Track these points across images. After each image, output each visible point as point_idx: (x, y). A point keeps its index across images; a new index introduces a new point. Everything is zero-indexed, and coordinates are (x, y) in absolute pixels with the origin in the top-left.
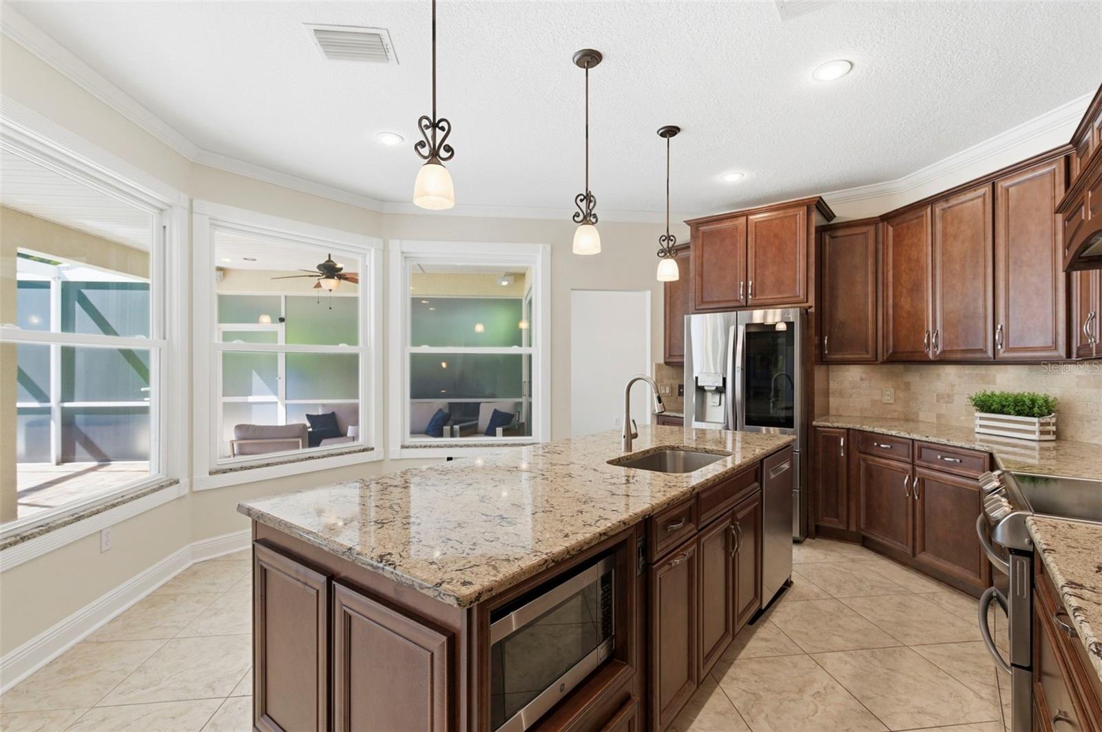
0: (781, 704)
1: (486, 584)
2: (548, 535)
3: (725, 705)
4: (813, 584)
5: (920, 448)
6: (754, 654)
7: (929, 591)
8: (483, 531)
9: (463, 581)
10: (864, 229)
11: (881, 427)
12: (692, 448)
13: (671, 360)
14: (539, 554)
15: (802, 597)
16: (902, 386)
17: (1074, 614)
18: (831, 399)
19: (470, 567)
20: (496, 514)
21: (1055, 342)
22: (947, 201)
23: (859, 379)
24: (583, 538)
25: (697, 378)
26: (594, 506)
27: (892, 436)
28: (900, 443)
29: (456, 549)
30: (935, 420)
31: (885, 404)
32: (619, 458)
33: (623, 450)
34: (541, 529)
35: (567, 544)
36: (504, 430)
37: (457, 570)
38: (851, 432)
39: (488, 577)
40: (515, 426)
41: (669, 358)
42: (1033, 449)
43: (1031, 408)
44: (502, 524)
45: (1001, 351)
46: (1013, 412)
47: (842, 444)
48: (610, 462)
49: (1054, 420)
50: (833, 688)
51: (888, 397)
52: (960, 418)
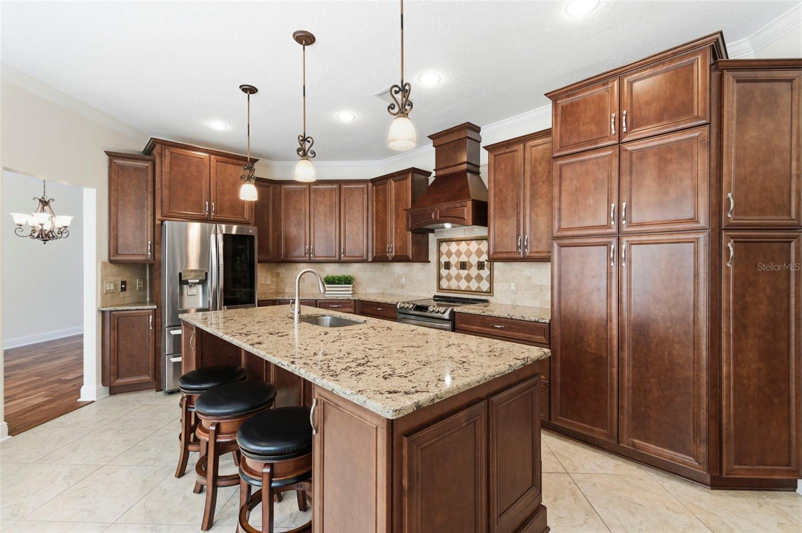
13: (114, 258)
16: (276, 275)
21: (363, 254)
25: (180, 274)
31: (267, 285)
41: (112, 256)
43: (349, 281)
45: (344, 257)
51: (268, 282)
52: (310, 289)
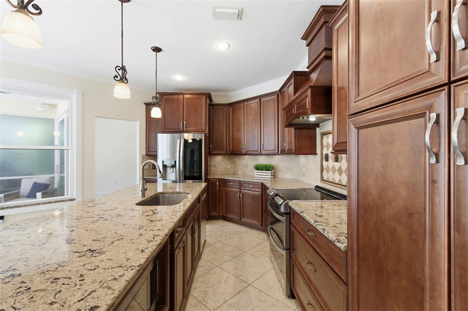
0: (214, 291)
1: (110, 302)
2: (131, 254)
3: (195, 301)
4: (212, 238)
5: (242, 183)
6: (200, 274)
7: (245, 231)
8: (83, 264)
9: (89, 308)
10: (223, 107)
11: (230, 177)
12: (171, 192)
14: (133, 268)
15: (211, 245)
16: (233, 163)
17: (323, 231)
18: (212, 168)
19: (89, 294)
20: (86, 250)
21: (275, 148)
22: (248, 102)
23: (220, 160)
24: (152, 249)
25: (163, 161)
26: (146, 230)
27: (234, 180)
28: (236, 182)
29: (68, 284)
30: (242, 174)
31: (228, 169)
32: (140, 202)
33: (140, 197)
34: (124, 251)
35: (146, 256)
36: (43, 194)
37: (79, 301)
38: (220, 180)
39: (108, 297)
40: (51, 190)
41: (148, 152)
42: (269, 180)
43: (269, 168)
44: (94, 255)
45: (262, 151)
46: (265, 170)
47: (217, 184)
48: (137, 204)
49: (273, 172)
50: (229, 276)
51: (229, 167)
52: (250, 172)
